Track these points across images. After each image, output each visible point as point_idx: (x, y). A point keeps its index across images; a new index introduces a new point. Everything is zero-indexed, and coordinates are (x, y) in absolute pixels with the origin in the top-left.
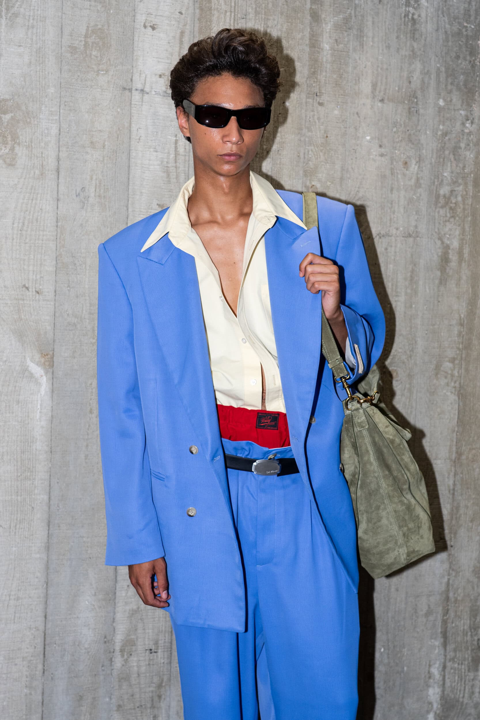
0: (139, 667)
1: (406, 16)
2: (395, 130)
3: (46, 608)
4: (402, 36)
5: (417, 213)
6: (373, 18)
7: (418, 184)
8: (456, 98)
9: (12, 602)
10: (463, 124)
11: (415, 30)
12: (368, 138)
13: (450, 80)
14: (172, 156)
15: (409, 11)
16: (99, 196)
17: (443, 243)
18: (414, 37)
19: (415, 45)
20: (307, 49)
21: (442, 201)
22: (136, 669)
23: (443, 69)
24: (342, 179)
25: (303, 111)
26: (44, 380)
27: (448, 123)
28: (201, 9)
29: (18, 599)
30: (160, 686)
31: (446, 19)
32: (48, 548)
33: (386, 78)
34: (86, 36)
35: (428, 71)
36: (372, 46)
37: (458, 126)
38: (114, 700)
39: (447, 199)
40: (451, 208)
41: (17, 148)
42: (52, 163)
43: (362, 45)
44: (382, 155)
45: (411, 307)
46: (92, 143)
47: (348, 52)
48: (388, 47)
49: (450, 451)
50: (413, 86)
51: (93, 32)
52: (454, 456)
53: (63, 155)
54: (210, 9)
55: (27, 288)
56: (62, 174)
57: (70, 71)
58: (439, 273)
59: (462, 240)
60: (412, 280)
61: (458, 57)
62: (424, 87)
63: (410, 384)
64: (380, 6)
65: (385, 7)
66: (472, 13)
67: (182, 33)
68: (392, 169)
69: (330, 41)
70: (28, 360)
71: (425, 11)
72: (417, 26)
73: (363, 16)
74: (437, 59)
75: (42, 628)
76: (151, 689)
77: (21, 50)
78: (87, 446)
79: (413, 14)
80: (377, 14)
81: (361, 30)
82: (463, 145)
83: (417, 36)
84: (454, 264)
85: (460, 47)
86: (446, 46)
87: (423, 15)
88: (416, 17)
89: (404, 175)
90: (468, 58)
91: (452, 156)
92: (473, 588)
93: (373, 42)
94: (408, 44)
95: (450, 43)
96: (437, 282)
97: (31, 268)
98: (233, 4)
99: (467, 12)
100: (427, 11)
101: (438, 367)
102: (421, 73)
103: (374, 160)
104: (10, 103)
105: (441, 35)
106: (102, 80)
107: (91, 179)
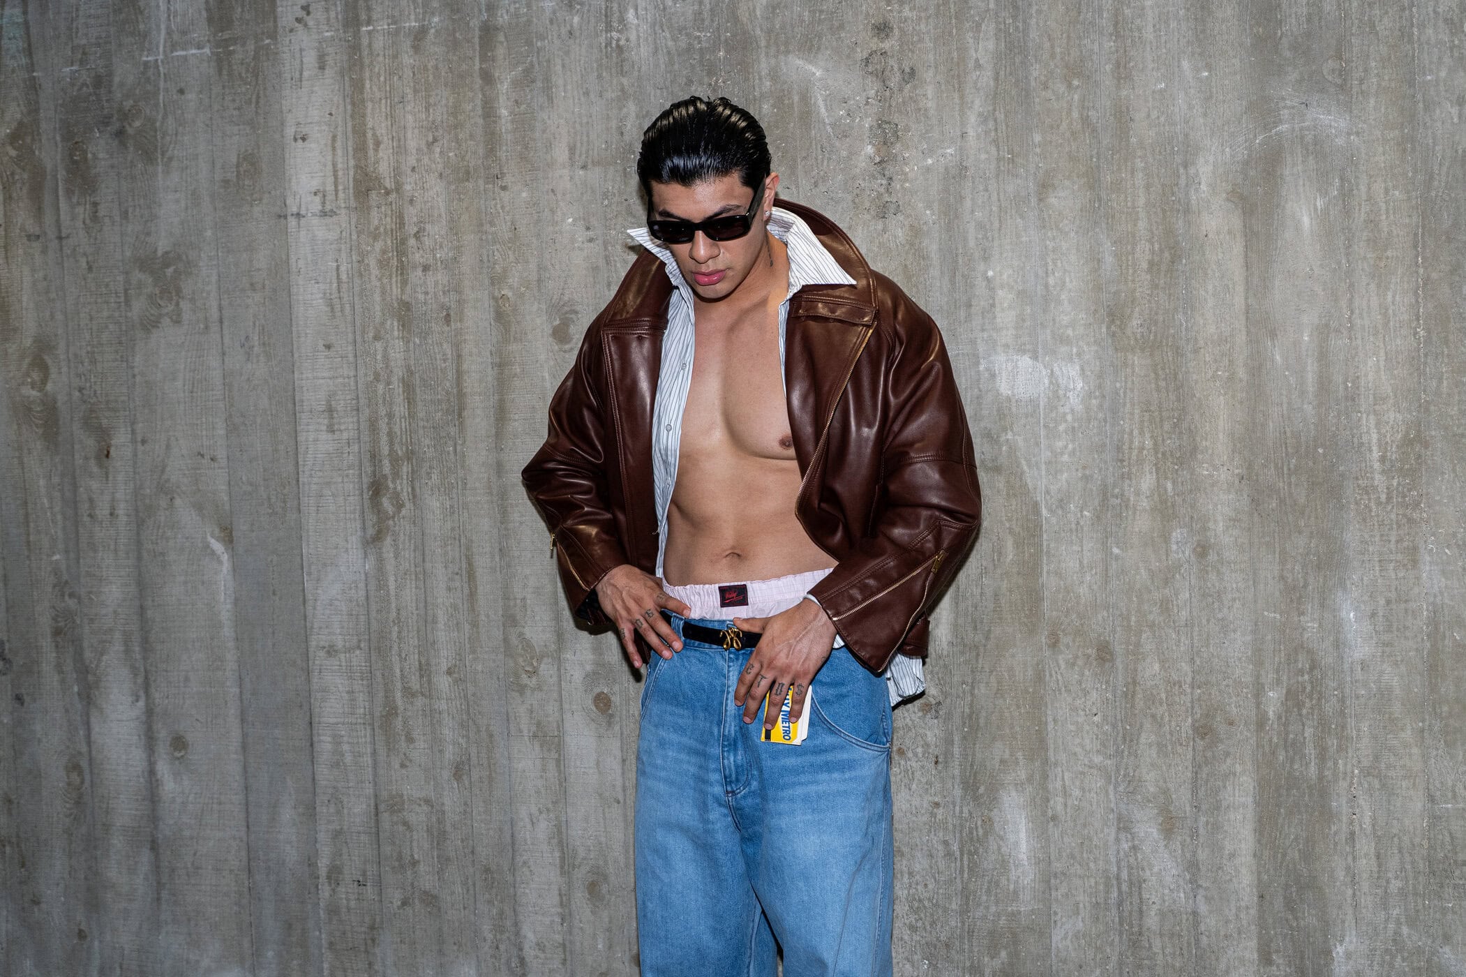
0: (348, 900)
1: (608, 44)
2: (606, 202)
3: (247, 817)
4: (604, 74)
6: (563, 60)
11: (623, 61)
12: (570, 220)
14: (335, 285)
15: (611, 37)
16: (264, 344)
18: (622, 71)
20: (481, 121)
22: (344, 901)
24: (539, 281)
25: (482, 202)
26: (225, 558)
28: (353, 104)
29: (220, 804)
30: (372, 928)
31: (667, 33)
32: (244, 747)
33: (588, 136)
34: (238, 166)
35: (648, 112)
36: (565, 97)
38: (323, 936)
41: (182, 304)
42: (214, 313)
43: (550, 99)
44: (591, 240)
46: (252, 284)
47: (533, 113)
48: (587, 94)
50: (627, 138)
51: (245, 159)
53: (225, 303)
54: (363, 101)
55: (202, 456)
56: (226, 324)
57: (224, 208)
64: (571, 41)
65: (577, 41)
66: (706, 14)
67: (334, 138)
69: (509, 104)
70: (208, 535)
71: (634, 32)
72: (626, 55)
73: (548, 61)
74: (658, 91)
75: (245, 839)
76: (363, 929)
77: (178, 195)
78: (273, 633)
79: (618, 40)
80: (567, 53)
81: (547, 80)
83: (626, 68)
85: (693, 66)
86: (670, 72)
87: (633, 37)
88: (622, 43)
90: (706, 80)
93: (565, 92)
94: (615, 82)
95: (676, 67)
97: (204, 433)
98: (388, 89)
99: (698, 15)
100: (638, 31)
102: (637, 117)
103: (581, 249)
104: (171, 255)
105: (663, 59)
106: (257, 210)
107: (254, 324)
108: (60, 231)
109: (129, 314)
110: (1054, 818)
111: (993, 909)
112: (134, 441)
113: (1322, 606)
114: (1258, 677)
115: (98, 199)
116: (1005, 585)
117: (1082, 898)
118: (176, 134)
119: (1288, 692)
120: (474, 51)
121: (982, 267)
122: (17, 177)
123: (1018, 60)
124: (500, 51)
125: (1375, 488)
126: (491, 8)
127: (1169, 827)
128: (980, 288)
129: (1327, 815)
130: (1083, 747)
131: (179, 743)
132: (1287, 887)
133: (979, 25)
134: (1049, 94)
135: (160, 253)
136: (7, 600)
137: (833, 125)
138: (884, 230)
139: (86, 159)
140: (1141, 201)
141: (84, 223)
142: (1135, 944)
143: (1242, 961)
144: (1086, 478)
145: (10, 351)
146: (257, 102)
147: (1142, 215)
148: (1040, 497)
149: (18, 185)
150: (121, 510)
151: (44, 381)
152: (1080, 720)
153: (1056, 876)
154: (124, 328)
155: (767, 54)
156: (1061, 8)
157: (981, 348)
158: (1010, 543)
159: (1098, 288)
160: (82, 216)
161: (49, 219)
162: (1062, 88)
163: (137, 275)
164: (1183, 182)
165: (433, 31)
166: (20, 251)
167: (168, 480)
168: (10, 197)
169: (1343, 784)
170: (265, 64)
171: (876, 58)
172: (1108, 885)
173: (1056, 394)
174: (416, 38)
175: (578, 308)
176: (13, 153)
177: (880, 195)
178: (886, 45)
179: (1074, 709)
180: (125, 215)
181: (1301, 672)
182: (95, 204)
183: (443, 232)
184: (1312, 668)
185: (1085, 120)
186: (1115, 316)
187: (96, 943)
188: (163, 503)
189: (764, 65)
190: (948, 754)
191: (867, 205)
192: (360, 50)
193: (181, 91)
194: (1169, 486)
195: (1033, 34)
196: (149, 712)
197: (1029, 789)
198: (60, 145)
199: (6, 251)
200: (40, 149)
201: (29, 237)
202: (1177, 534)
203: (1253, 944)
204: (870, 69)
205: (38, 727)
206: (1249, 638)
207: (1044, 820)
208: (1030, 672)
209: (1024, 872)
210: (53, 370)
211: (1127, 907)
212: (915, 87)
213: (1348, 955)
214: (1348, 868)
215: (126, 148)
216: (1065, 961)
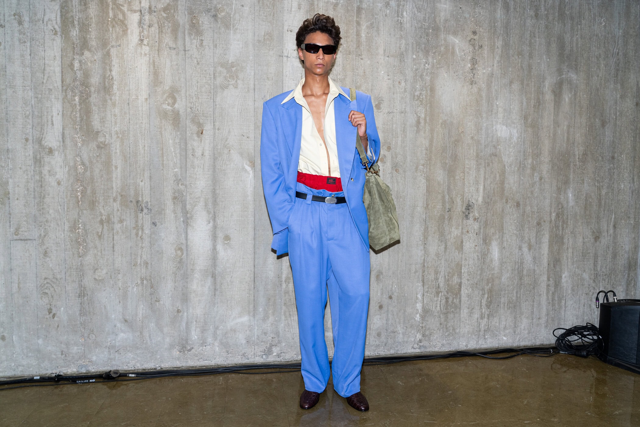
1: (398, 21)
2: (394, 68)
3: (254, 263)
4: (396, 30)
5: (405, 103)
6: (383, 23)
7: (405, 91)
8: (421, 54)
9: (241, 260)
10: (424, 65)
11: (402, 27)
12: (383, 72)
13: (418, 47)
17: (417, 115)
19: (402, 33)
20: (355, 37)
21: (416, 98)
23: (415, 42)
24: (372, 89)
25: (354, 62)
26: (251, 172)
27: (418, 65)
29: (243, 258)
31: (415, 21)
32: (254, 239)
33: (390, 47)
34: (264, 36)
35: (408, 44)
37: (422, 65)
39: (419, 97)
40: (420, 101)
41: (238, 81)
42: (252, 86)
43: (379, 34)
44: (389, 79)
45: (404, 142)
46: (268, 78)
47: (373, 37)
48: (390, 34)
49: (423, 203)
50: (402, 50)
51: (267, 34)
52: (425, 206)
53: (256, 83)
55: (244, 136)
56: (256, 90)
57: (258, 50)
58: (416, 128)
59: (426, 114)
60: (404, 131)
61: (421, 37)
62: (406, 50)
63: (405, 175)
64: (386, 18)
66: (427, 18)
68: (393, 85)
69: (365, 33)
70: (245, 164)
72: (403, 25)
73: (379, 22)
74: (412, 38)
75: (253, 271)
77: (239, 42)
79: (401, 20)
80: (385, 21)
81: (378, 28)
82: (425, 74)
83: (403, 29)
84: (422, 124)
85: (422, 33)
87: (405, 20)
88: (402, 21)
89: (399, 87)
90: (426, 37)
91: (420, 79)
92: (436, 262)
93: (383, 33)
94: (399, 33)
95: (417, 32)
96: (415, 132)
97: (245, 128)
99: (424, 18)
101: (417, 168)
102: (405, 44)
103: (386, 81)
104: (235, 63)
105: (413, 29)
106: (271, 53)
107: (268, 92)
108: (185, 47)
109: (215, 82)
110: (504, 248)
111: (488, 273)
112: (214, 128)
113: (565, 193)
114: (551, 210)
115: (203, 39)
116: (496, 186)
117: (509, 268)
118: (239, 21)
119: (557, 214)
120: (354, 14)
121: (495, 101)
122: (166, 24)
123: (507, 48)
124: (363, 16)
125: (577, 165)
126: (361, 2)
127: (530, 247)
128: (495, 107)
129: (563, 243)
130: (512, 229)
131: (227, 238)
132: (554, 261)
133: (498, 37)
134: (514, 58)
135: (230, 62)
136: (151, 186)
137: (460, 57)
138: (472, 88)
139: (199, 23)
140: (533, 90)
141: (196, 46)
142: (521, 279)
143: (544, 281)
144: (517, 159)
145: (158, 90)
146: (273, 16)
147: (533, 93)
148: (505, 163)
149: (166, 28)
150: (207, 153)
151: (174, 103)
152: (511, 222)
153: (503, 263)
154: (212, 87)
155: (443, 34)
156: (518, 37)
157: (494, 123)
158: (498, 175)
159: (522, 110)
160: (195, 44)
161: (180, 42)
162: (517, 57)
163: (219, 69)
164: (542, 86)
165: (340, 5)
166: (166, 53)
167: (228, 144)
168: (162, 32)
169: (567, 236)
170: (277, 3)
171: (472, 40)
172: (515, 264)
173: (511, 138)
174: (334, 6)
175: (384, 99)
176: (165, 15)
177: (471, 79)
178: (475, 37)
179: (510, 219)
180: (216, 46)
181: (560, 209)
182: (202, 40)
183: (341, 70)
184: (562, 208)
185: (522, 67)
186: (526, 118)
187: (185, 314)
188: (226, 151)
189: (442, 36)
190: (480, 232)
191: (468, 80)
192: (314, 5)
193: (243, 6)
194: (535, 162)
195: (511, 42)
196: (215, 227)
197: (499, 240)
198: (187, 16)
199: (159, 52)
200: (178, 16)
201: (170, 48)
202: (535, 174)
203: (546, 276)
204: (471, 43)
205: (162, 234)
206: (549, 201)
207: (502, 248)
208: (501, 209)
209: (496, 263)
210: (178, 100)
211: (520, 269)
212: (482, 50)
213: (565, 277)
214: (566, 256)
215: (217, 22)
216: (504, 285)
